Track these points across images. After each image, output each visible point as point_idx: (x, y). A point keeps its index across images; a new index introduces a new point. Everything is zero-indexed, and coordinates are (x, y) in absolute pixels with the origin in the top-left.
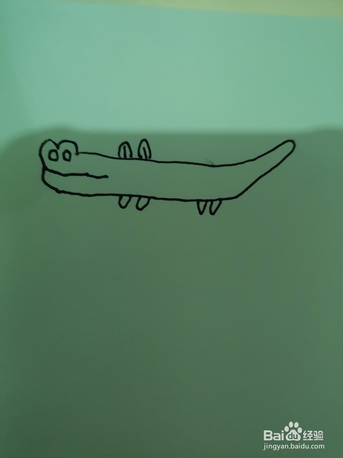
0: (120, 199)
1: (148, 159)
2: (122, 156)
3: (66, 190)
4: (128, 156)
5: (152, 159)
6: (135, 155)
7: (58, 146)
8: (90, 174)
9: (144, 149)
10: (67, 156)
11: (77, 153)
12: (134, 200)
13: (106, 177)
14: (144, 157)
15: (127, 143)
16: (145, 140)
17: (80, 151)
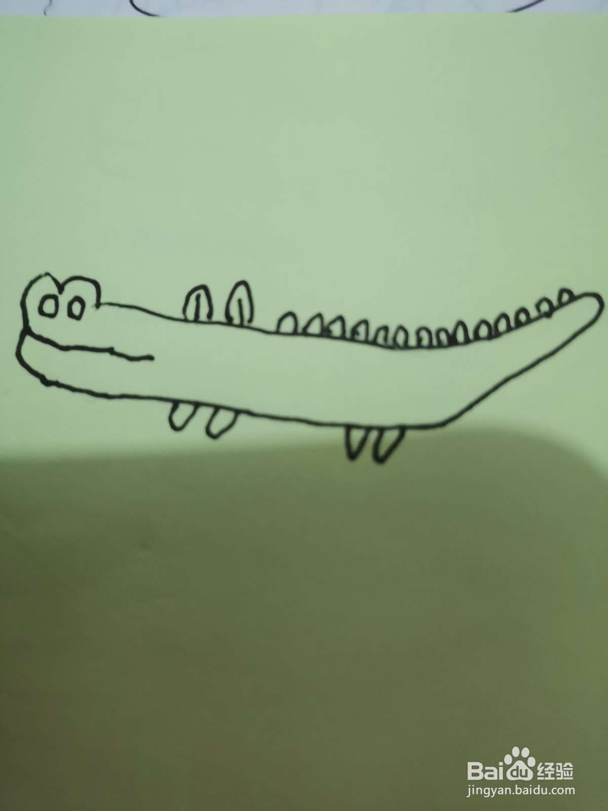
0: (174, 410)
1: (246, 323)
2: (191, 315)
3: (62, 380)
4: (203, 316)
5: (255, 324)
6: (219, 315)
7: (61, 287)
8: (118, 349)
9: (240, 301)
10: (76, 308)
11: (98, 305)
12: (204, 414)
13: (150, 358)
14: (237, 321)
15: (205, 288)
16: (244, 283)
17: (103, 300)
